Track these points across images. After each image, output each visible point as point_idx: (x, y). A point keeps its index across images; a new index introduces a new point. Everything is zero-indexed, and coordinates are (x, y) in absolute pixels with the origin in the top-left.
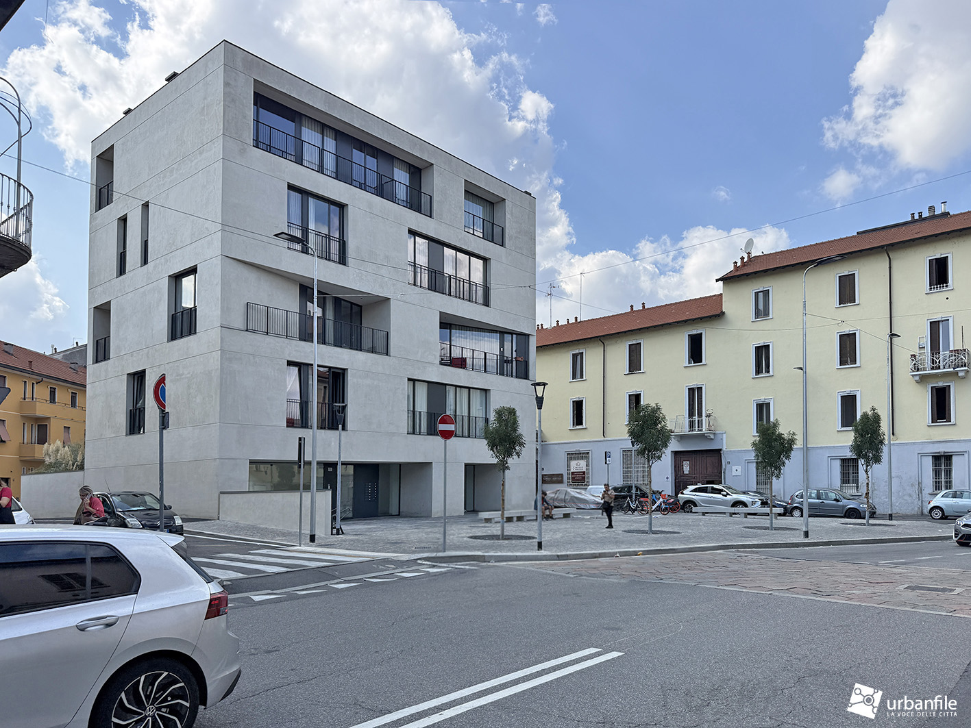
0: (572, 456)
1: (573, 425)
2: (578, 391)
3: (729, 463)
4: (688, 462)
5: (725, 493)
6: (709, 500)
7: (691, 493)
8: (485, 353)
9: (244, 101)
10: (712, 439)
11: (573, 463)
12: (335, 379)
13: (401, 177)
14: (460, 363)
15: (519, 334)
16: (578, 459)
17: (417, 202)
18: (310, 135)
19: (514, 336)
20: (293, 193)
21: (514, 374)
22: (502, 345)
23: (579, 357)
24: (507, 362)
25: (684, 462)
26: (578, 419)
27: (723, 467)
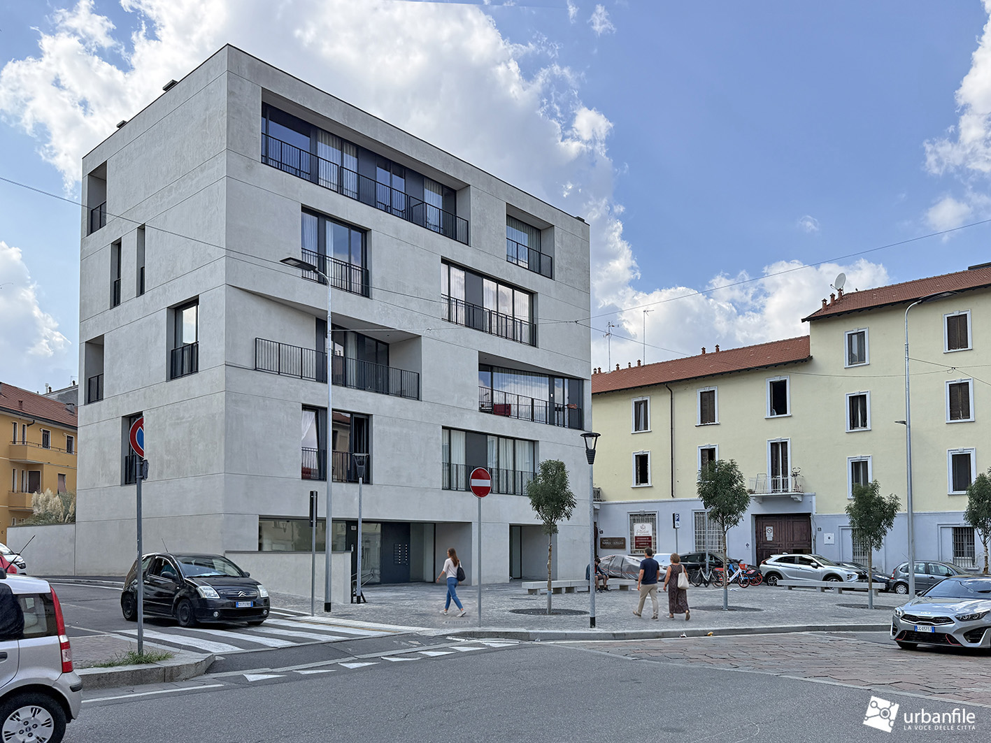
0: (636, 518)
1: (637, 482)
2: (642, 443)
3: (820, 529)
4: (772, 528)
5: (815, 564)
6: (797, 572)
7: (775, 563)
8: (533, 400)
9: (252, 112)
10: (799, 502)
11: (637, 526)
12: (359, 426)
13: (433, 199)
14: (503, 410)
15: (571, 378)
16: (643, 521)
17: (451, 227)
18: (326, 151)
19: (566, 380)
20: (308, 217)
21: (567, 424)
22: (552, 391)
23: (643, 406)
24: (559, 409)
25: (767, 528)
26: (642, 476)
27: (813, 533)
